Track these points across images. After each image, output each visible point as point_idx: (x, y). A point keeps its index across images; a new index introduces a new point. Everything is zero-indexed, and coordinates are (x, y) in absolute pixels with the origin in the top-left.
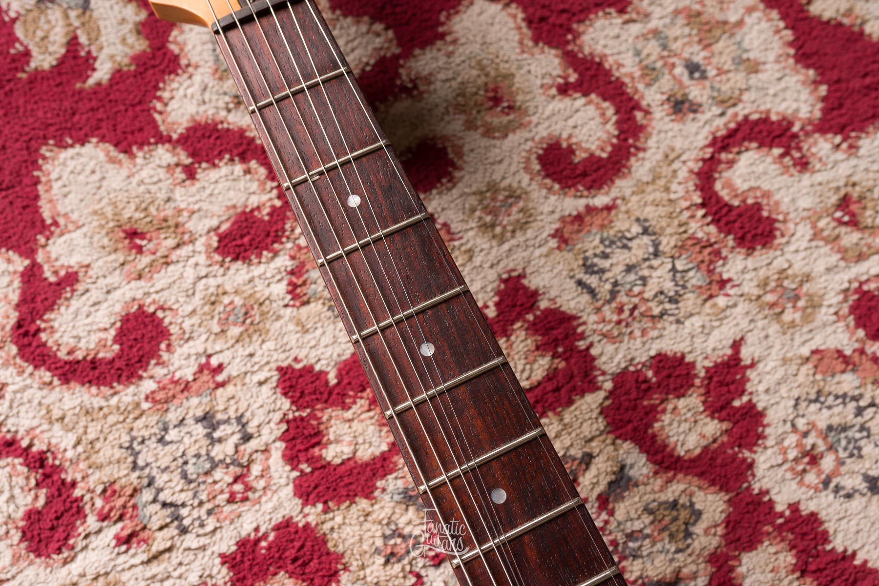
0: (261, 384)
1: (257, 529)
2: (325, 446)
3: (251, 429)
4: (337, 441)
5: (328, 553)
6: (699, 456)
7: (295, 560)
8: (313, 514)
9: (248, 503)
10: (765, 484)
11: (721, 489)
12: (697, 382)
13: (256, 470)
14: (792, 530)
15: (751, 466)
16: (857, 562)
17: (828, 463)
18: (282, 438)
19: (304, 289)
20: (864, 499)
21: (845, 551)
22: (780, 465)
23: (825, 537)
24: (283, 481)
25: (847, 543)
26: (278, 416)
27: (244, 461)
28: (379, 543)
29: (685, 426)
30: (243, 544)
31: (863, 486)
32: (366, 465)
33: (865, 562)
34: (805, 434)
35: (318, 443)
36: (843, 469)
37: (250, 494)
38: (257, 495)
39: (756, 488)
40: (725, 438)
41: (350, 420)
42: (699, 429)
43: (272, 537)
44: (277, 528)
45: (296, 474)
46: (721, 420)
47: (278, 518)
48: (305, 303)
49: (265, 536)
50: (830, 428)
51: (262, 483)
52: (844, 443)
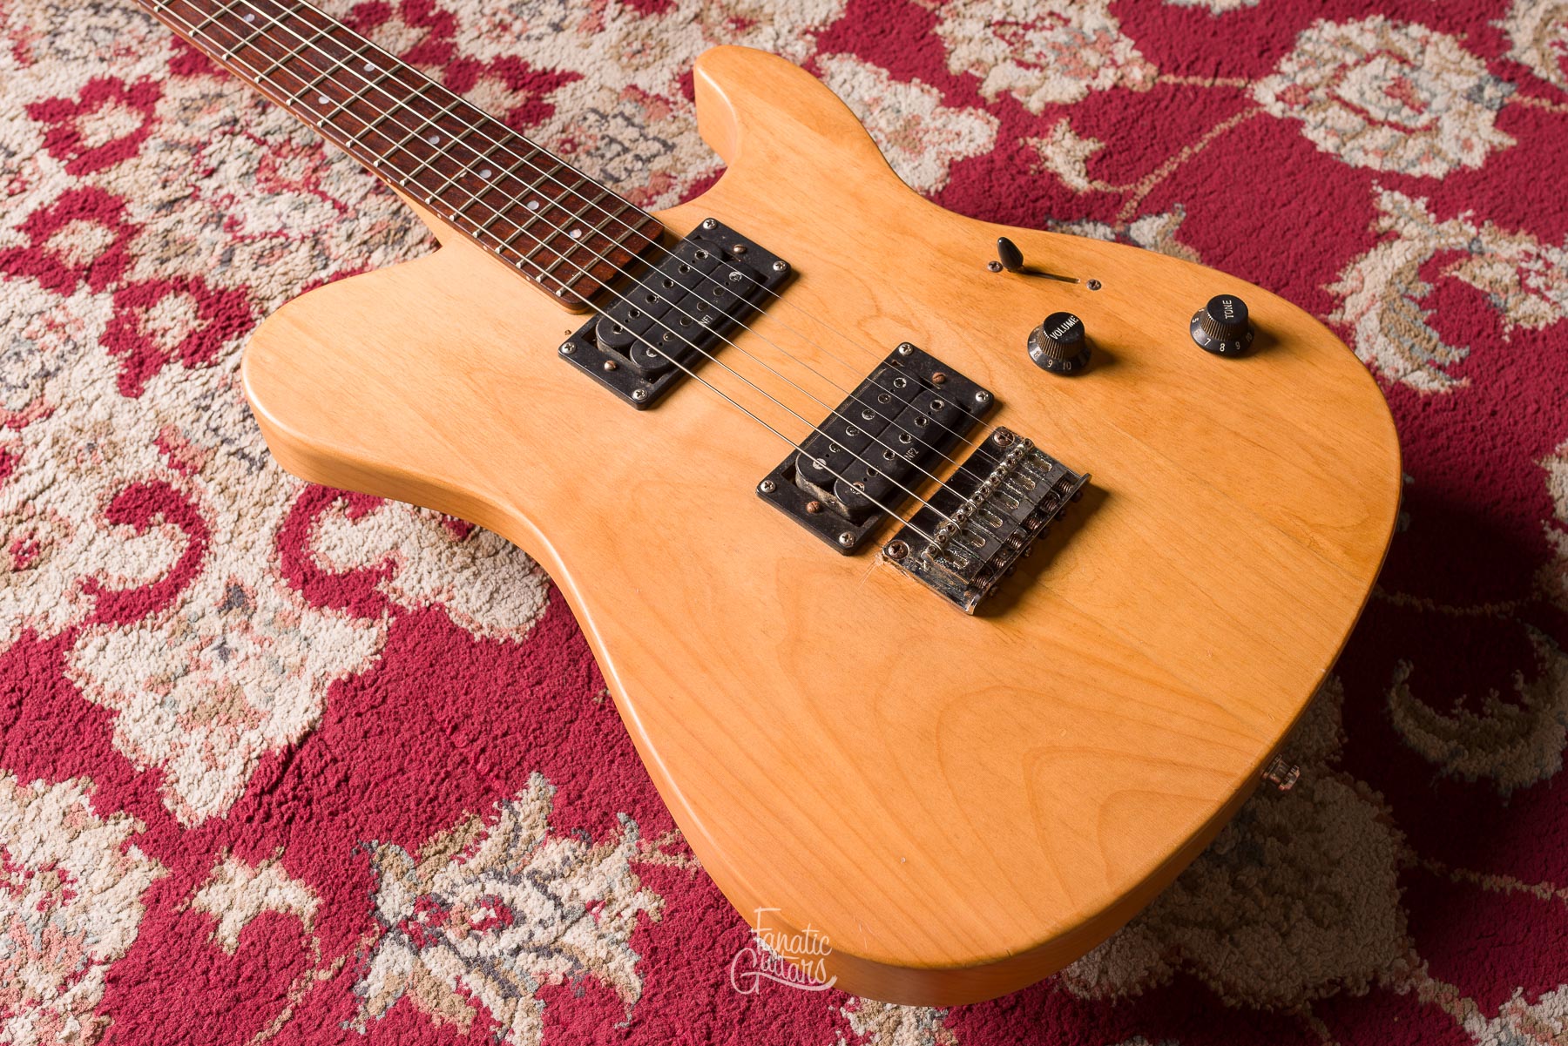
0: (12, 120)
1: (41, 204)
2: (86, 139)
3: (13, 148)
4: (94, 134)
5: (110, 198)
6: (411, 53)
7: (82, 209)
8: (90, 180)
9: (27, 193)
10: (469, 52)
11: (434, 64)
12: (394, 12)
13: (26, 172)
14: (498, 69)
15: (455, 45)
16: (558, 72)
17: (517, 26)
18: (44, 146)
19: (29, 55)
20: (552, 38)
21: (544, 69)
22: (479, 37)
23: (527, 65)
24: (55, 170)
25: (546, 64)
26: (36, 132)
27: (15, 168)
28: (154, 178)
29: (392, 39)
30: (33, 216)
31: (550, 30)
32: (126, 139)
33: (563, 71)
34: (494, 14)
35: (78, 140)
36: (529, 26)
37: (27, 186)
38: (34, 185)
39: (463, 56)
40: (429, 37)
41: (102, 118)
42: (404, 36)
43: (57, 204)
44: (59, 198)
45: (65, 162)
46: (422, 27)
47: (58, 192)
48: (32, 63)
49: (51, 205)
50: (512, 6)
51: (36, 177)
52: (526, 12)
